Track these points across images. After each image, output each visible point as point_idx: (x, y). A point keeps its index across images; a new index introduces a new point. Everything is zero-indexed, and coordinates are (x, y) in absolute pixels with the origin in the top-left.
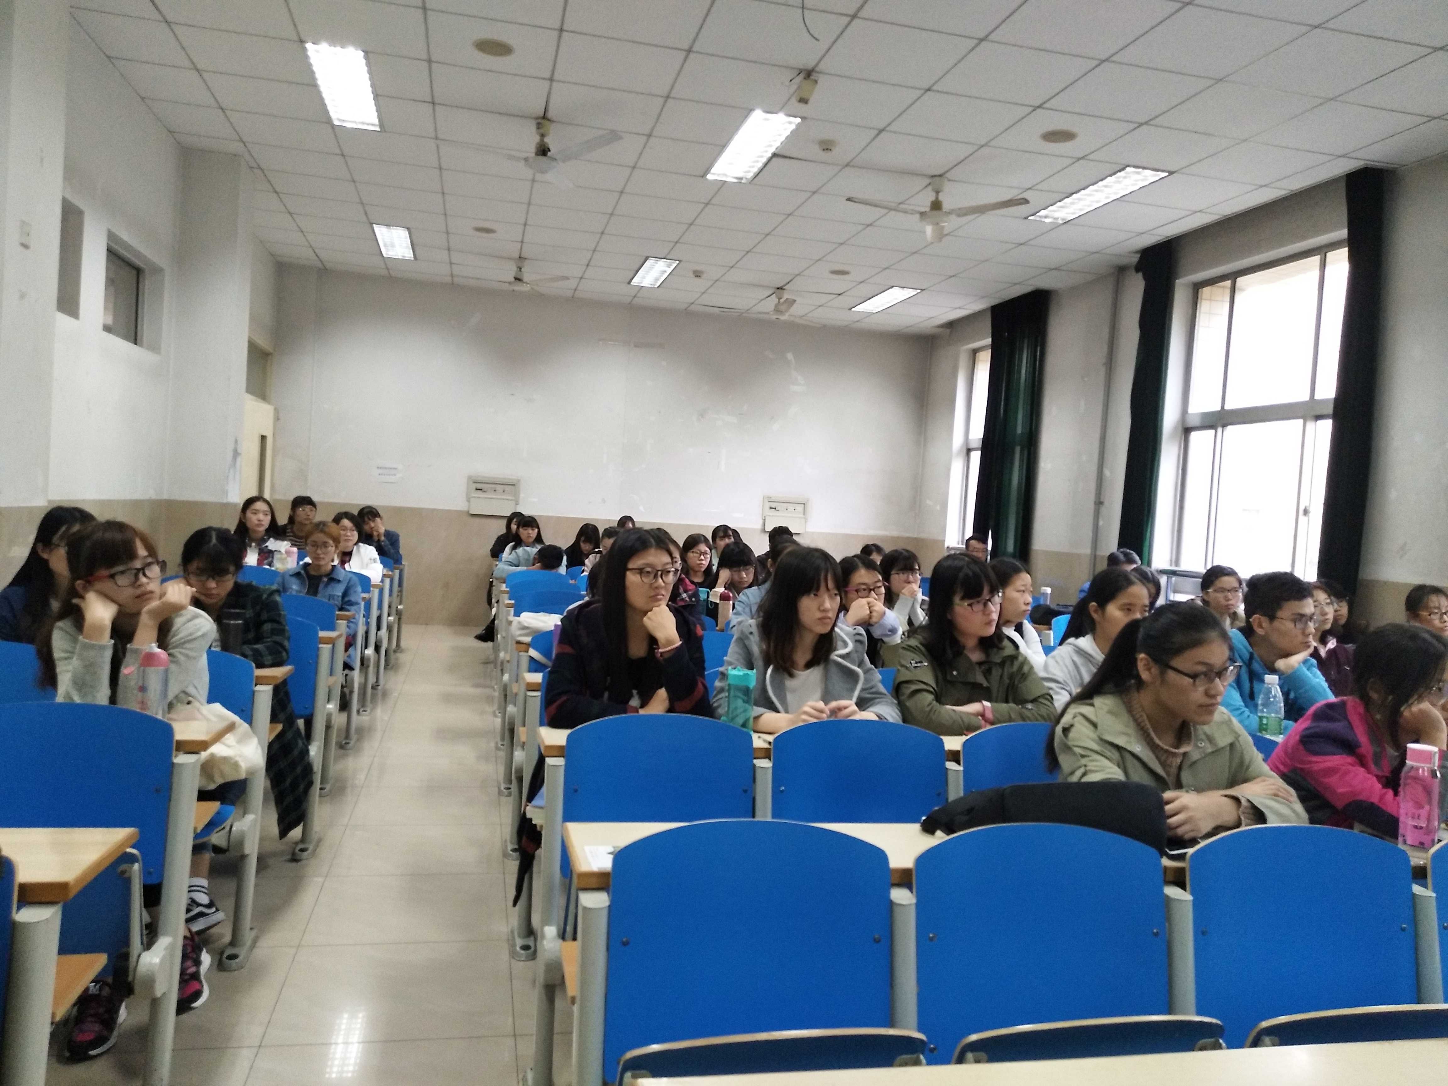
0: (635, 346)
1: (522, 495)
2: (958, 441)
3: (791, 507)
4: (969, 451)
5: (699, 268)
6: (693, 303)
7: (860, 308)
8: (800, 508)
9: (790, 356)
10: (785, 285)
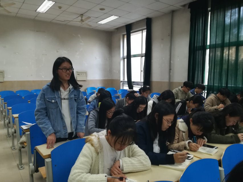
0: (37, 31)
1: (5, 75)
2: (121, 56)
3: (83, 74)
4: (124, 59)
5: (60, 5)
6: (53, 19)
7: (100, 23)
8: (85, 74)
9: (79, 35)
10: (84, 14)
